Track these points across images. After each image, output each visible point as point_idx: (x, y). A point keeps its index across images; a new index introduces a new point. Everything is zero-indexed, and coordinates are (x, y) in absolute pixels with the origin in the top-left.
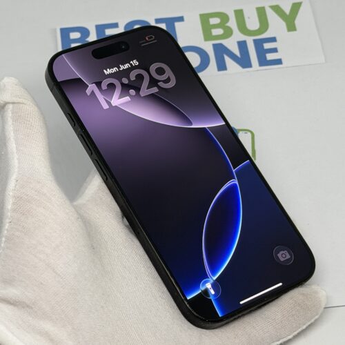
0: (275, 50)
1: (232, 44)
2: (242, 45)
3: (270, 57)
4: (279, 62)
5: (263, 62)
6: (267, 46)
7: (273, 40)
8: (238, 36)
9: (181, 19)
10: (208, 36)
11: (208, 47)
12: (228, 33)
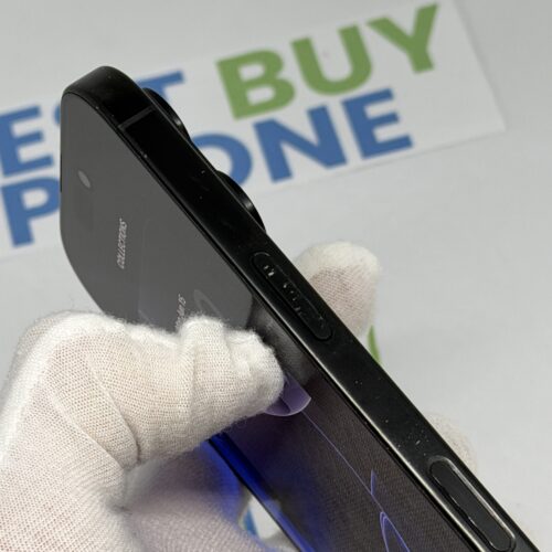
0: (391, 118)
1: (294, 117)
2: (320, 117)
3: (384, 134)
4: (403, 143)
5: (370, 147)
6: (374, 111)
7: (385, 95)
8: (306, 98)
9: (176, 78)
10: (241, 107)
11: (245, 131)
12: (285, 94)
